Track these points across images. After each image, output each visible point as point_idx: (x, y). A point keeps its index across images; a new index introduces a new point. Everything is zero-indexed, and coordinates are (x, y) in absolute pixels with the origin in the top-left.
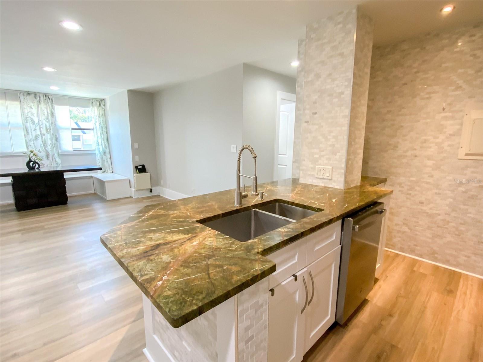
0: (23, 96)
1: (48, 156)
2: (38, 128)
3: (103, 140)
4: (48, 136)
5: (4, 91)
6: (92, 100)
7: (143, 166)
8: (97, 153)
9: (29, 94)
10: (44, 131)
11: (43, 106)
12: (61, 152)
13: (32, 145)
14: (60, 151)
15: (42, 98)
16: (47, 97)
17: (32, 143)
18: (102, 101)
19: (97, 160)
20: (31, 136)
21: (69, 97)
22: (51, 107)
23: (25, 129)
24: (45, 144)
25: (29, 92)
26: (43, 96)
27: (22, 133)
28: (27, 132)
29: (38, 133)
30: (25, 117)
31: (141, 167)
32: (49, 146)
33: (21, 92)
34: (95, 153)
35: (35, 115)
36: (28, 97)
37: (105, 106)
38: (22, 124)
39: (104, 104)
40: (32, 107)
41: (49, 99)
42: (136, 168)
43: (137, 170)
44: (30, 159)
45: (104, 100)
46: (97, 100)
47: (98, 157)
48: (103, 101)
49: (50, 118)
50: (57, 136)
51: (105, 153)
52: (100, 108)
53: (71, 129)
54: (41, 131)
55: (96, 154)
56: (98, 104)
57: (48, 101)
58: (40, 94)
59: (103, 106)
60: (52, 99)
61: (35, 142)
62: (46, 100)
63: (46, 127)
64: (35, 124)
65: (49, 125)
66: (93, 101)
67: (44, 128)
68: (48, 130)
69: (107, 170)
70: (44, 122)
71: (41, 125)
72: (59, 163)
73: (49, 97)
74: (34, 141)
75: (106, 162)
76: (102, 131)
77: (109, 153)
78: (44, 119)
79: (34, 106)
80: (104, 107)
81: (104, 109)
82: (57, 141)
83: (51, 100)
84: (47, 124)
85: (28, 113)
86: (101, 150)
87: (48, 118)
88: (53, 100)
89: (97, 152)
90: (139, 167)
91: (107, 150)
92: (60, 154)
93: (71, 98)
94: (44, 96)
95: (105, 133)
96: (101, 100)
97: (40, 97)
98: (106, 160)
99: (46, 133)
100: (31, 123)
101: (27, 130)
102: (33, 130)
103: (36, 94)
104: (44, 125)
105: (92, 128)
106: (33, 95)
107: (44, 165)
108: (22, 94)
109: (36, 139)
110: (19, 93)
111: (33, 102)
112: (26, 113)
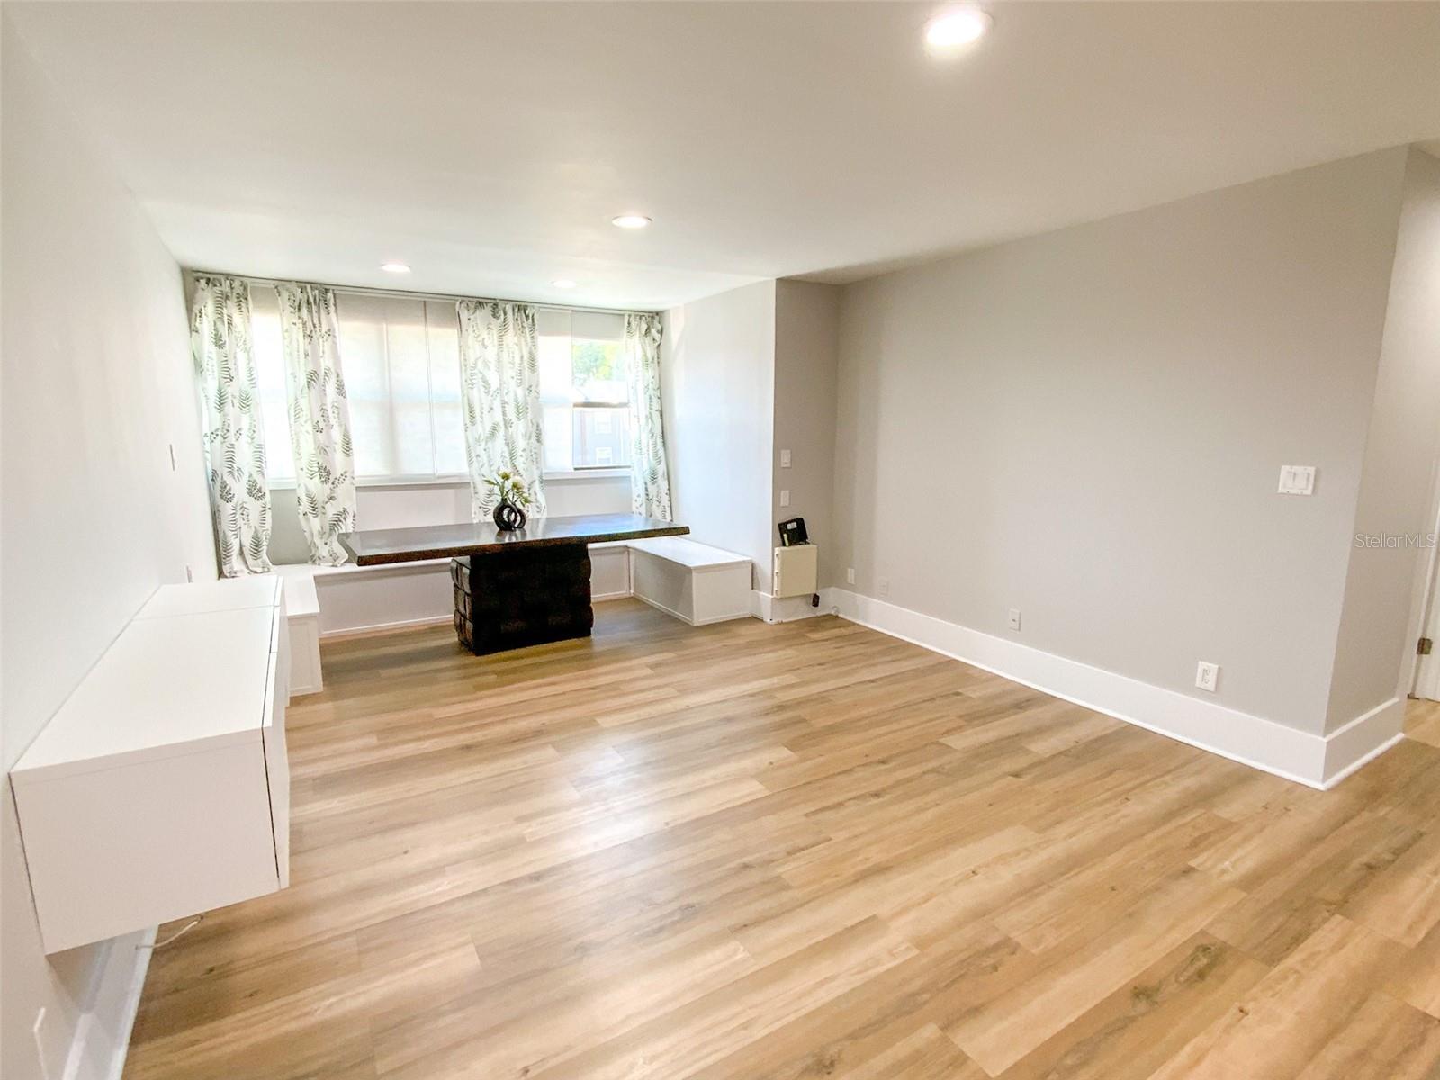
0: (466, 311)
2: (497, 405)
3: (652, 436)
4: (521, 428)
5: (423, 299)
6: (630, 316)
7: (800, 522)
8: (635, 478)
9: (480, 303)
10: (511, 412)
11: (511, 338)
12: (546, 473)
13: (483, 454)
14: (544, 471)
15: (510, 315)
16: (522, 311)
17: (483, 446)
18: (653, 317)
20: (481, 429)
21: (573, 311)
22: (529, 340)
23: (467, 407)
24: (512, 452)
25: (481, 300)
26: (513, 310)
27: (460, 417)
28: (472, 417)
29: (499, 418)
30: (469, 372)
31: (794, 525)
32: (521, 456)
33: (464, 298)
34: (629, 477)
35: (493, 366)
36: (479, 314)
37: (661, 332)
38: (460, 394)
39: (660, 327)
40: (486, 342)
41: (527, 317)
42: (782, 528)
43: (785, 535)
44: (504, 500)
45: (657, 314)
46: (640, 315)
47: (638, 490)
48: (657, 318)
49: (526, 373)
50: (541, 427)
51: (654, 478)
52: (648, 340)
53: (572, 405)
54: (504, 414)
55: (633, 479)
56: (644, 326)
57: (522, 322)
58: (506, 304)
59: (658, 332)
60: (533, 316)
61: (490, 444)
62: (519, 322)
63: (517, 399)
64: (491, 393)
65: (524, 396)
66: (632, 319)
67: (513, 404)
68: (521, 411)
70: (512, 384)
71: (505, 394)
73: (527, 312)
74: (487, 442)
75: (655, 503)
76: (651, 409)
77: (666, 477)
78: (513, 378)
79: (491, 337)
80: (657, 336)
81: (657, 344)
82: (539, 441)
83: (530, 320)
84: (520, 392)
85: (476, 359)
86: (646, 466)
87: (522, 374)
88: (535, 320)
89: (634, 473)
90: (790, 526)
91: (662, 469)
92: (545, 478)
93: (577, 311)
94: (517, 309)
95: (656, 416)
96: (651, 315)
97: (505, 313)
98: (655, 498)
99: (514, 420)
100: (483, 389)
101: (471, 411)
102: (486, 409)
103: (496, 305)
104: (512, 395)
105: (627, 401)
106: (488, 308)
108: (466, 304)
109: (493, 435)
110: (458, 303)
111: (489, 328)
112: (472, 360)
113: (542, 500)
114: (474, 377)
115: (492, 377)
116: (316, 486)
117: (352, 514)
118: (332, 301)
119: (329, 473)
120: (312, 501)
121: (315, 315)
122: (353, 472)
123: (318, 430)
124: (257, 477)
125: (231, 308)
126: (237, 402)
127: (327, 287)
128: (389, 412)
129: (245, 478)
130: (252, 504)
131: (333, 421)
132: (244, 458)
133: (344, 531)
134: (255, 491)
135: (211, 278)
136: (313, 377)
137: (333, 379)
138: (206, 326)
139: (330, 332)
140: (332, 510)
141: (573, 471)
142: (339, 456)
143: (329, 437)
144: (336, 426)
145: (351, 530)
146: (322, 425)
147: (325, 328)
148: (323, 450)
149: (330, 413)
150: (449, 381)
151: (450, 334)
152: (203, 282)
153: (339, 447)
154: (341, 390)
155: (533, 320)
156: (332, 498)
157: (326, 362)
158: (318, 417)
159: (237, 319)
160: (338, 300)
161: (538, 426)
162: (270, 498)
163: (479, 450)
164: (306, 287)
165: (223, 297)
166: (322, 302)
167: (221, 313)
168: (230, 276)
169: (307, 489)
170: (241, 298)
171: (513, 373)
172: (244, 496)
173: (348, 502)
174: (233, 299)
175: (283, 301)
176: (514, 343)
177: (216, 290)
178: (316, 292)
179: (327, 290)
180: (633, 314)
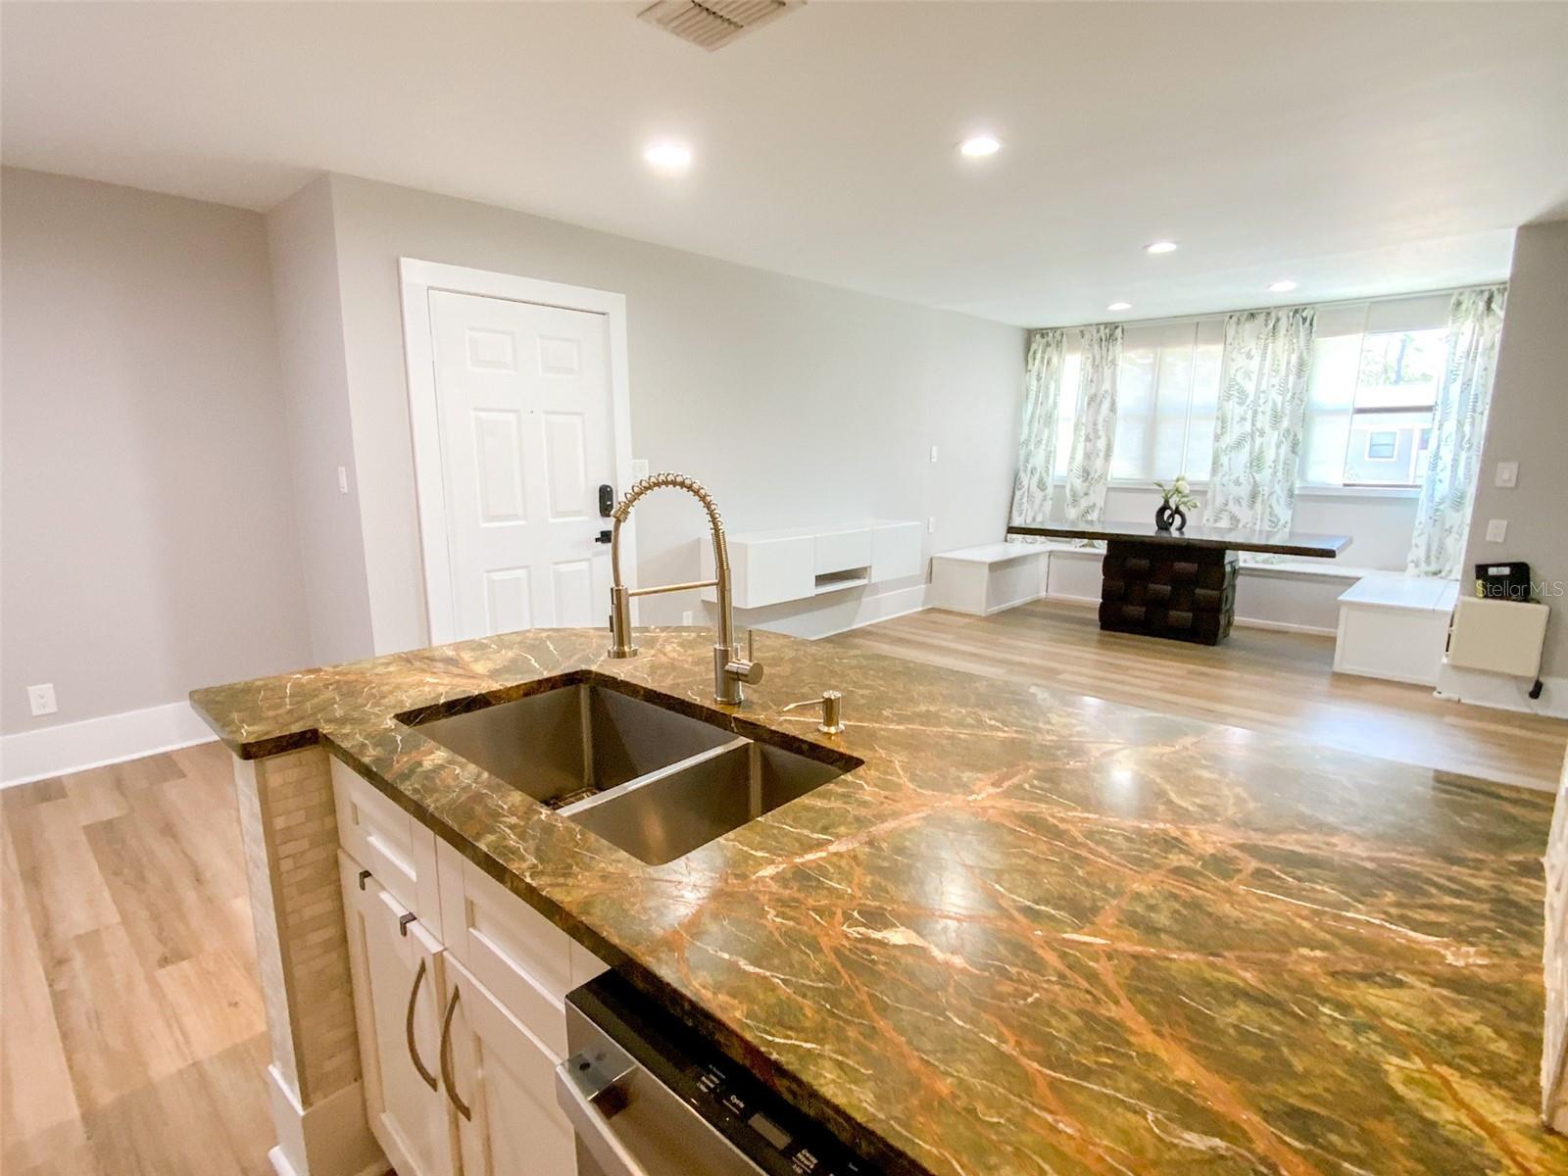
0: (1234, 326)
1: (1254, 497)
2: (1249, 416)
4: (1273, 437)
5: (1196, 321)
6: (1461, 294)
7: (1526, 569)
8: (1422, 500)
9: (1253, 315)
10: (1264, 421)
11: (1280, 345)
12: (1302, 488)
13: (1226, 464)
14: (1298, 484)
15: (1283, 323)
16: (1299, 315)
17: (1228, 457)
19: (1417, 522)
20: (1228, 439)
21: (1372, 303)
22: (1302, 343)
23: (1220, 419)
24: (1256, 462)
25: (1253, 312)
26: (1288, 315)
27: (1209, 428)
28: (1223, 427)
29: (1248, 427)
30: (1228, 384)
31: (1506, 571)
32: (1268, 467)
33: (1232, 314)
35: (1254, 376)
36: (1248, 326)
38: (1216, 406)
40: (1252, 353)
41: (1305, 320)
42: (1481, 571)
44: (1167, 502)
47: (1422, 514)
49: (1291, 379)
50: (1300, 437)
52: (1487, 321)
53: (1351, 411)
54: (1254, 424)
55: (1418, 503)
57: (1298, 326)
58: (1279, 310)
60: (1312, 320)
61: (1233, 455)
62: (1294, 327)
63: (1274, 410)
64: (1247, 403)
65: (1283, 404)
66: (1463, 297)
67: (1269, 413)
68: (1276, 418)
69: (1447, 568)
70: (1273, 393)
71: (1262, 404)
72: (1282, 522)
73: (1305, 314)
74: (1232, 452)
75: (1451, 536)
78: (1273, 386)
79: (1253, 346)
82: (1294, 451)
83: (1308, 322)
84: (1279, 400)
85: (1237, 371)
86: (1444, 489)
87: (1287, 382)
88: (1315, 322)
89: (1423, 495)
90: (1492, 571)
91: (1469, 491)
92: (1296, 492)
93: (1377, 303)
94: (1291, 314)
97: (1278, 320)
98: (1454, 530)
99: (1267, 429)
100: (1236, 400)
101: (1224, 422)
102: (1237, 419)
103: (1269, 314)
104: (1270, 403)
105: (1433, 403)
106: (1261, 318)
107: (1238, 521)
108: (1234, 319)
109: (1238, 445)
110: (1227, 319)
111: (1259, 338)
112: (1233, 372)
113: (1284, 514)
114: (1231, 389)
115: (1250, 388)
116: (1078, 484)
118: (1120, 335)
119: (1088, 474)
120: (1074, 495)
121: (1104, 349)
122: (1107, 474)
123: (1088, 439)
124: (1044, 475)
125: (1052, 352)
126: (1042, 421)
127: (1118, 325)
129: (1037, 476)
130: (1039, 495)
131: (1101, 433)
132: (1038, 460)
134: (1042, 486)
135: (1043, 332)
136: (1092, 399)
137: (1109, 399)
138: (1035, 367)
139: (1113, 362)
140: (1084, 503)
141: (1341, 487)
142: (1099, 463)
143: (1095, 445)
144: (1103, 437)
146: (1091, 437)
147: (1110, 359)
148: (1087, 456)
149: (1100, 427)
150: (1208, 394)
151: (1217, 349)
152: (1038, 336)
153: (1102, 454)
154: (1113, 408)
155: (1311, 324)
156: (1086, 494)
157: (1106, 386)
158: (1090, 431)
159: (1055, 360)
160: (1125, 334)
161: (1295, 435)
162: (1050, 491)
163: (1224, 459)
164: (1102, 327)
165: (1048, 345)
166: (1111, 337)
167: (1043, 358)
168: (1054, 329)
169: (1072, 485)
170: (1059, 343)
171: (1275, 381)
172: (1034, 488)
173: (1097, 497)
174: (1054, 345)
175: (1085, 342)
176: (1283, 350)
177: (1044, 340)
178: (1107, 331)
179: (1117, 327)
180: (1468, 291)
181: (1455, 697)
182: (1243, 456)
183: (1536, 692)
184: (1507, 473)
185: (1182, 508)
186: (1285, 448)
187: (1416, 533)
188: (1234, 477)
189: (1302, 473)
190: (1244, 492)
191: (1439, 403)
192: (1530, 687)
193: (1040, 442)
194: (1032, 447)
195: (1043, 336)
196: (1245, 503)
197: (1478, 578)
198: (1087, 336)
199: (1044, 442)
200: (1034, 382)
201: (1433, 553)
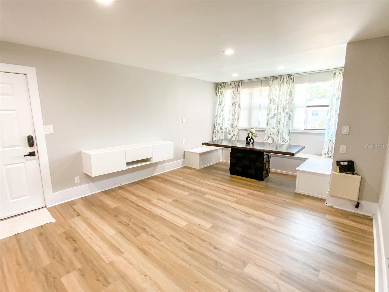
0: (272, 81)
1: (278, 132)
2: (276, 108)
4: (283, 114)
9: (277, 78)
10: (280, 110)
14: (291, 129)
20: (271, 115)
21: (310, 74)
22: (291, 86)
24: (279, 122)
27: (265, 112)
28: (269, 112)
29: (276, 112)
30: (270, 99)
31: (346, 163)
32: (283, 124)
33: (271, 77)
35: (277, 96)
36: (275, 81)
38: (267, 105)
40: (277, 89)
41: (291, 79)
42: (338, 163)
44: (248, 135)
49: (288, 97)
50: (291, 114)
53: (306, 107)
57: (289, 80)
58: (284, 76)
63: (283, 106)
64: (276, 104)
67: (282, 107)
68: (284, 109)
70: (283, 101)
71: (280, 104)
72: (286, 140)
73: (291, 77)
74: (272, 119)
78: (283, 99)
79: (277, 87)
82: (289, 119)
83: (292, 79)
84: (285, 103)
85: (273, 94)
87: (287, 98)
88: (294, 80)
89: (326, 132)
90: (342, 163)
92: (291, 131)
94: (287, 77)
97: (284, 79)
99: (282, 112)
100: (273, 103)
101: (269, 110)
102: (273, 109)
103: (281, 77)
104: (282, 105)
105: (328, 104)
106: (279, 78)
107: (274, 140)
108: (272, 79)
109: (274, 117)
110: (269, 79)
111: (279, 85)
112: (272, 95)
113: (287, 138)
114: (271, 101)
115: (276, 99)
116: (231, 129)
117: (236, 135)
118: (241, 84)
119: (233, 125)
120: (229, 131)
121: (237, 89)
122: (238, 125)
123: (233, 115)
124: (222, 125)
125: (223, 90)
126: (221, 110)
127: (240, 81)
128: (250, 110)
129: (220, 126)
130: (221, 131)
131: (236, 113)
132: (220, 121)
133: (233, 139)
134: (221, 129)
135: (220, 84)
136: (233, 103)
137: (238, 103)
138: (219, 94)
140: (232, 134)
141: (303, 130)
142: (236, 122)
143: (235, 117)
144: (237, 114)
145: (235, 139)
147: (238, 92)
148: (233, 120)
149: (236, 112)
150: (265, 102)
151: (267, 88)
153: (237, 120)
154: (239, 106)
155: (293, 80)
156: (233, 131)
157: (238, 99)
158: (233, 113)
159: (224, 92)
160: (242, 84)
161: (290, 114)
162: (224, 130)
163: (270, 121)
164: (236, 82)
165: (222, 87)
166: (238, 85)
167: (220, 91)
168: (223, 83)
169: (229, 129)
170: (225, 87)
171: (284, 98)
172: (219, 129)
173: (236, 132)
174: (223, 88)
175: (231, 86)
176: (285, 88)
177: (221, 86)
178: (237, 83)
179: (240, 82)
180: (337, 69)
181: (331, 205)
182: (275, 120)
183: (357, 206)
184: (345, 130)
185: (253, 137)
186: (287, 118)
187: (325, 144)
188: (272, 127)
189: (292, 126)
190: (275, 131)
191: (330, 104)
192: (356, 204)
193: (220, 116)
194: (218, 117)
195: (220, 85)
196: (276, 134)
197: (337, 166)
198: (232, 85)
199: (222, 116)
200: (218, 98)
201: (330, 151)
